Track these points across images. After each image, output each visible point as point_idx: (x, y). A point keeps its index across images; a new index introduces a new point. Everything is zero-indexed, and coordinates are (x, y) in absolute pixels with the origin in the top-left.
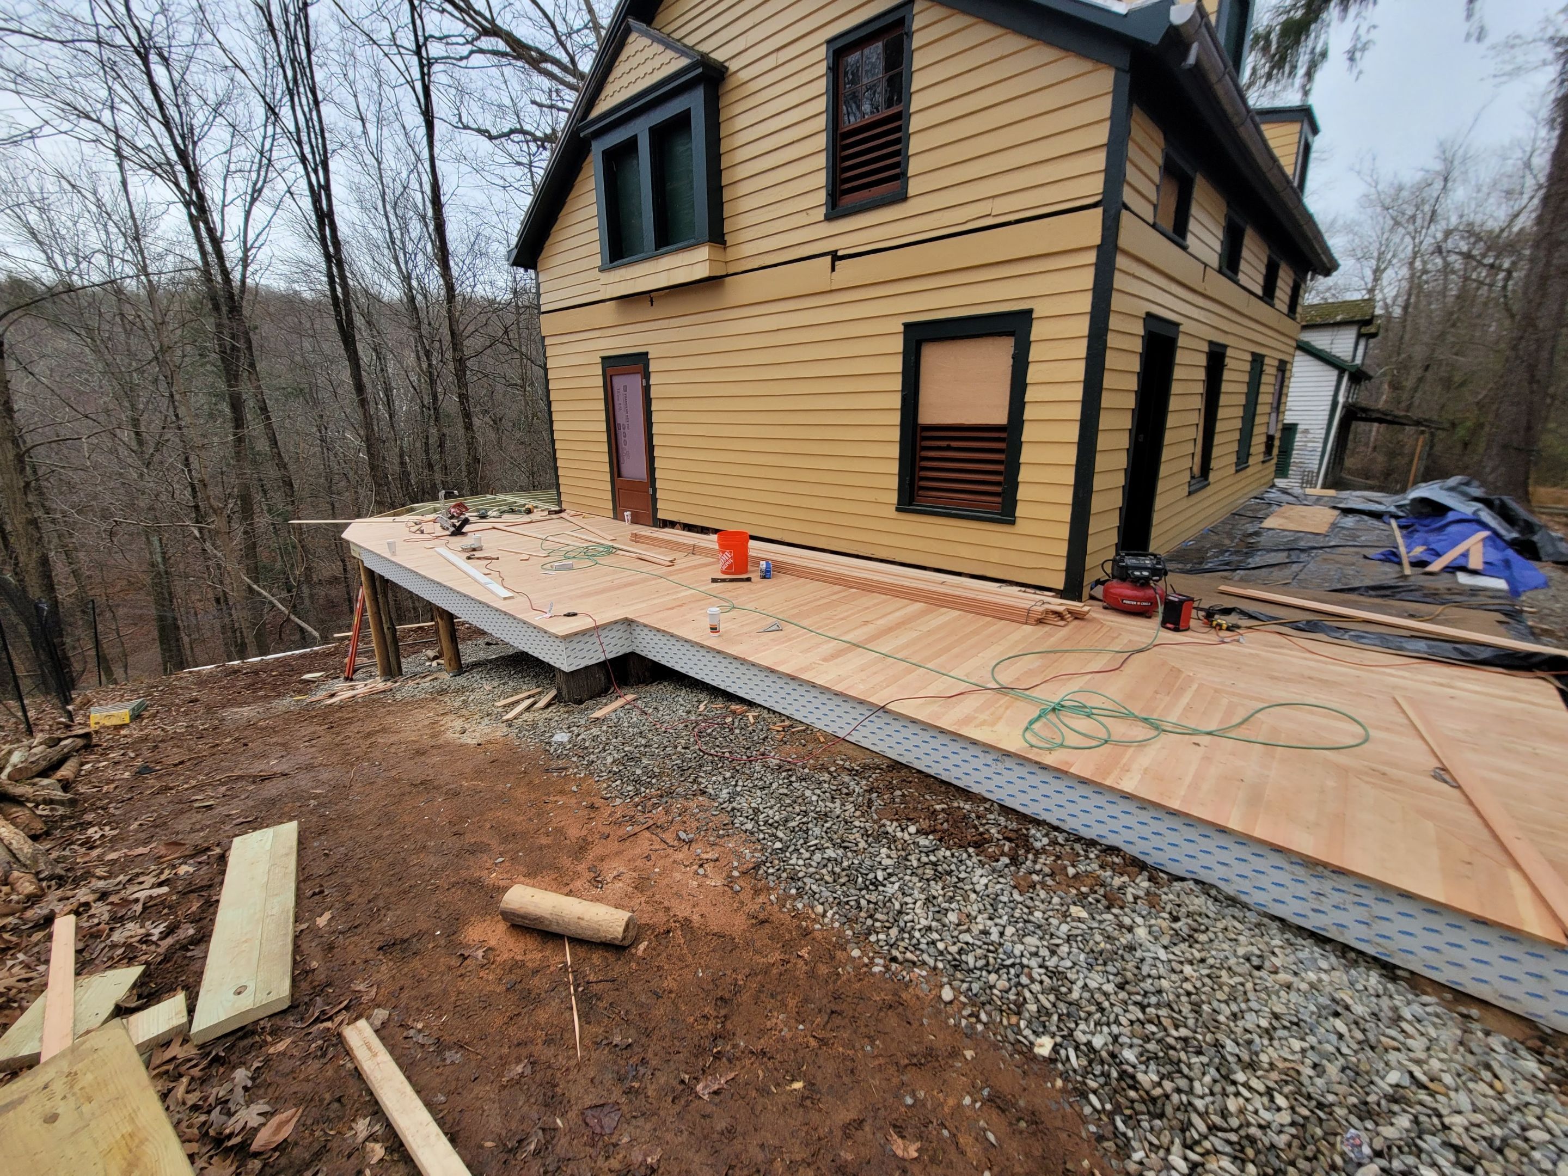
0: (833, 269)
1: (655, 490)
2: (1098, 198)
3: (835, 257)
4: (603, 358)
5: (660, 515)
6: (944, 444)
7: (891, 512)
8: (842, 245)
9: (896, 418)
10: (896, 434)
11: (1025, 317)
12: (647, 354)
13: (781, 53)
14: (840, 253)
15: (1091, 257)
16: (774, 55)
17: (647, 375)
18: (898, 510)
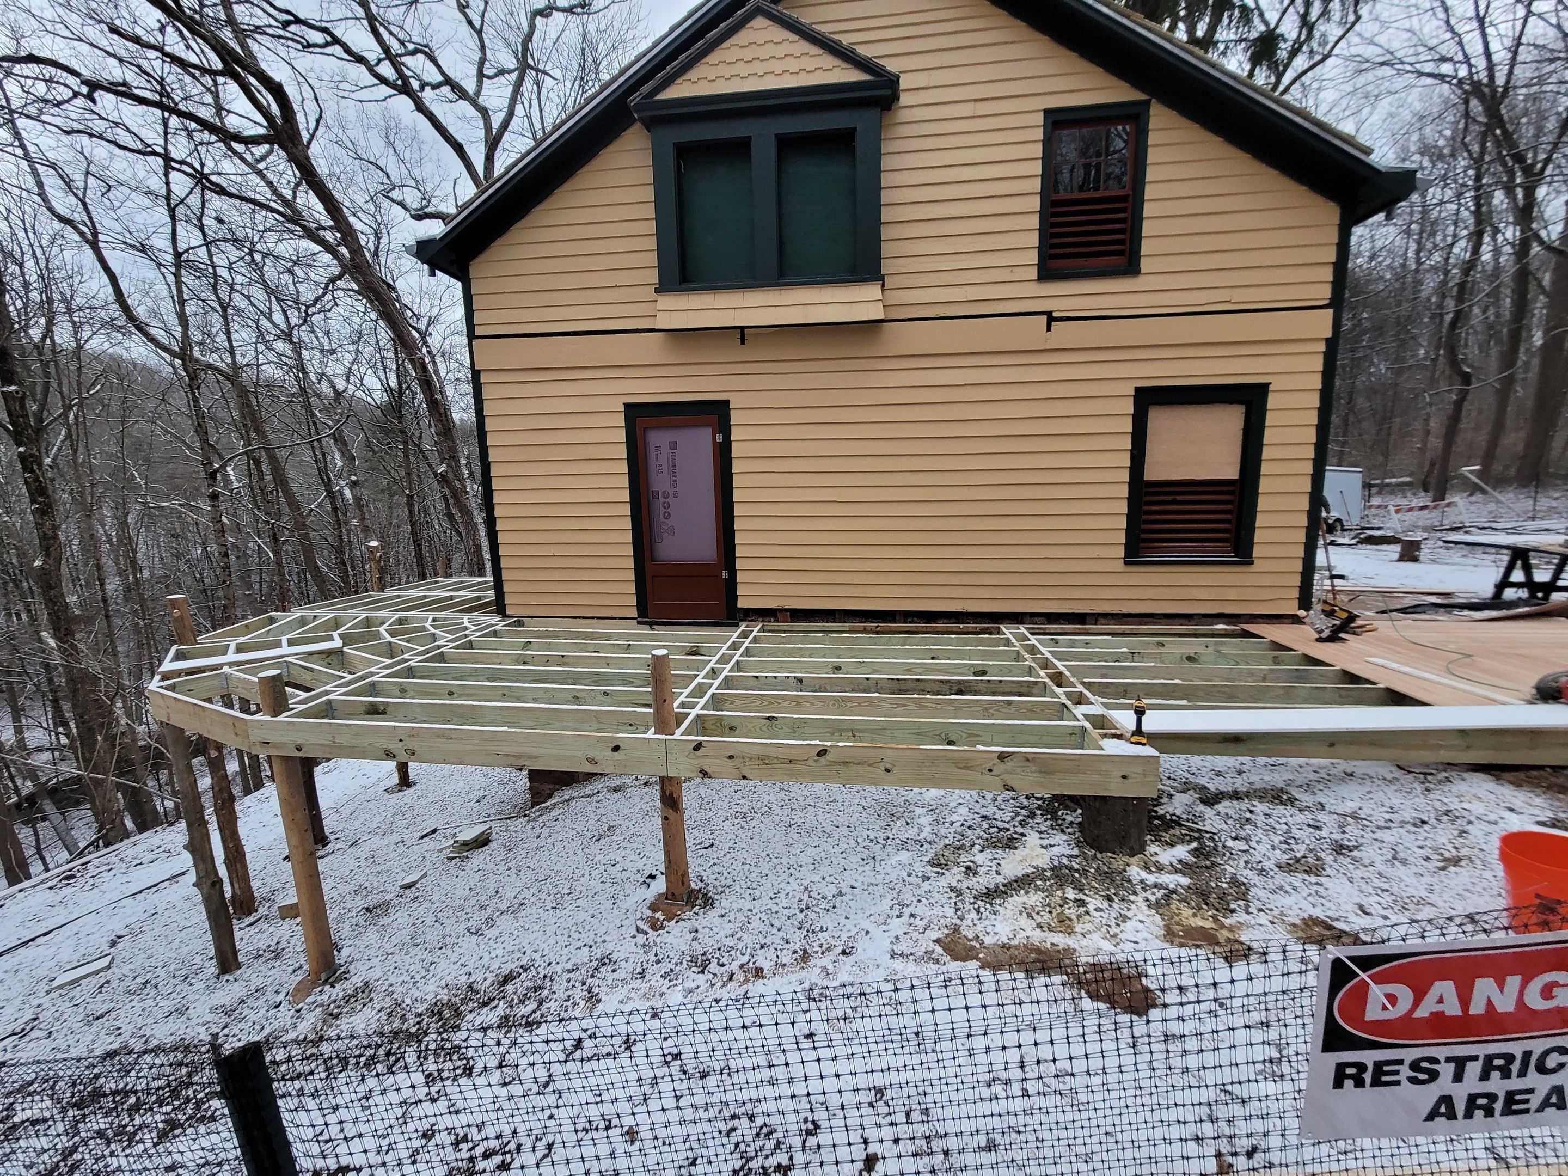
0: (1049, 329)
1: (733, 572)
2: (1327, 302)
3: (1051, 319)
4: (627, 405)
5: (742, 604)
6: (1170, 498)
7: (1119, 566)
8: (1059, 307)
9: (1125, 476)
10: (1124, 491)
11: (1263, 389)
12: (727, 402)
13: (979, 105)
14: (1055, 314)
15: (1322, 347)
16: (971, 105)
17: (725, 427)
18: (1126, 563)
